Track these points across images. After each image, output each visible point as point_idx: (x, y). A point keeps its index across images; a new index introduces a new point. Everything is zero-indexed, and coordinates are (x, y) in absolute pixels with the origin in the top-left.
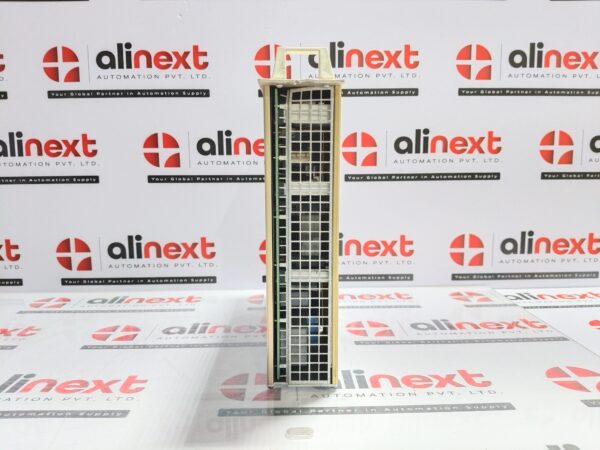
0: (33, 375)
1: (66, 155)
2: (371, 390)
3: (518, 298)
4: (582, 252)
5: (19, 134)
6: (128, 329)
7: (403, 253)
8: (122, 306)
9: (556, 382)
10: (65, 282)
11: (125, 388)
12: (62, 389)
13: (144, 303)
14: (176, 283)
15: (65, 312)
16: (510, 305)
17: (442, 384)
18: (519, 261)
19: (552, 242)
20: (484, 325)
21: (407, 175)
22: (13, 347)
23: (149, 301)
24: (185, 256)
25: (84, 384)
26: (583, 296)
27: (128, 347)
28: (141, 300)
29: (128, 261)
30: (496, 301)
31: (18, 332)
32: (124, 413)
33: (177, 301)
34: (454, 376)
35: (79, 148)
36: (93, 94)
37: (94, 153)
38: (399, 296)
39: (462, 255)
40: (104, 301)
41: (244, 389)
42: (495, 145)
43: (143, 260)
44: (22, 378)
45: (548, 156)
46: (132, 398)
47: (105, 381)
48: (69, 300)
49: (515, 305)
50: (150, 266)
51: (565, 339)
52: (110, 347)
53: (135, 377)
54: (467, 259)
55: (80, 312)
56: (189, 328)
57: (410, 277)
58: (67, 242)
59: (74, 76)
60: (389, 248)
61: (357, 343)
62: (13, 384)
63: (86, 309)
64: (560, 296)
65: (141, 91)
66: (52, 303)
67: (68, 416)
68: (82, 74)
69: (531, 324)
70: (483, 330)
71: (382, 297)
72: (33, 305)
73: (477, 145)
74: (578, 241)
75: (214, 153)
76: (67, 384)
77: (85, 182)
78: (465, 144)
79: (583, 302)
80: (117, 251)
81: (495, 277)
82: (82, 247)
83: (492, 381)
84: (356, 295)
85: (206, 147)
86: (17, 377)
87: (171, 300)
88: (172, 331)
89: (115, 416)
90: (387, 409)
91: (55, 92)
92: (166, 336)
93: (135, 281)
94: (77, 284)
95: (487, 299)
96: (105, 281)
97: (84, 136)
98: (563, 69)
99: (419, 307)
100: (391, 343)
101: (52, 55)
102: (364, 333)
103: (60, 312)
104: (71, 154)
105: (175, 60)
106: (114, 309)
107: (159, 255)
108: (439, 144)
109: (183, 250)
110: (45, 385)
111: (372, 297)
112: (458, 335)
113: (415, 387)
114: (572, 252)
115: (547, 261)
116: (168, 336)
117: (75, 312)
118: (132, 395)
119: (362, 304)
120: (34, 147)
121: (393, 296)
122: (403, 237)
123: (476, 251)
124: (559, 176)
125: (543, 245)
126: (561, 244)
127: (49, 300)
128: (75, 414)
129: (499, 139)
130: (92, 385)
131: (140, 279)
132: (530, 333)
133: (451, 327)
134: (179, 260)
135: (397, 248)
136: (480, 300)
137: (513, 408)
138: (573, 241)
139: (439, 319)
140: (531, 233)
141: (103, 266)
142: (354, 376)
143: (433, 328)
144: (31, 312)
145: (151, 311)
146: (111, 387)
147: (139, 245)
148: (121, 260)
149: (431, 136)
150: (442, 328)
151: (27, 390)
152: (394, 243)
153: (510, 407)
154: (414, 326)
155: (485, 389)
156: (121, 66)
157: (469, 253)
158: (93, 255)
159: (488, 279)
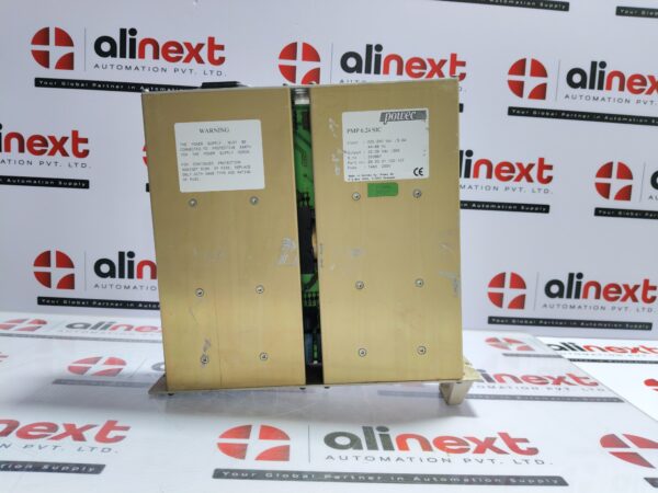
1: (52, 153)
2: (397, 453)
3: (562, 348)
4: (635, 300)
6: (111, 361)
8: (107, 334)
9: (614, 454)
10: (42, 301)
11: (101, 437)
12: (24, 434)
13: (133, 331)
15: (38, 337)
17: (480, 449)
18: (565, 306)
19: (603, 287)
20: (526, 379)
23: (139, 329)
25: (53, 427)
26: (635, 350)
27: (109, 384)
28: (129, 328)
29: (117, 280)
30: (538, 351)
32: (98, 469)
34: (494, 439)
35: (68, 146)
36: (89, 85)
37: (86, 153)
39: (501, 295)
40: (86, 326)
41: (246, 445)
42: (546, 174)
43: (135, 281)
45: (604, 190)
46: (110, 449)
47: (78, 426)
48: (44, 323)
49: (560, 357)
50: (143, 288)
51: (618, 400)
52: (89, 384)
53: (116, 422)
54: (507, 301)
58: (47, 254)
59: (67, 62)
61: (381, 393)
63: (63, 334)
64: (609, 349)
65: (145, 85)
66: (24, 325)
67: (28, 470)
68: (77, 61)
69: (577, 379)
70: (525, 384)
73: (525, 172)
74: (631, 287)
76: (30, 427)
77: (72, 186)
78: (513, 170)
79: (635, 357)
80: (105, 268)
81: (536, 322)
82: (64, 261)
83: (539, 449)
89: (86, 472)
90: (416, 479)
91: (43, 80)
92: (155, 372)
93: (125, 305)
94: (55, 304)
95: (528, 348)
96: (89, 303)
97: (75, 133)
98: (626, 93)
101: (42, 37)
103: (32, 336)
104: (58, 153)
105: (186, 52)
106: (97, 336)
107: (154, 276)
108: (483, 169)
110: (4, 426)
112: (497, 389)
113: (449, 451)
114: (624, 299)
115: (596, 308)
116: (158, 373)
117: (51, 337)
118: (109, 445)
120: (14, 142)
123: (518, 292)
124: (615, 213)
125: (592, 290)
126: (613, 289)
127: (21, 321)
128: (37, 467)
129: (550, 167)
130: (62, 430)
131: (130, 302)
132: (577, 391)
133: (488, 379)
136: (520, 349)
137: (566, 484)
138: (626, 287)
140: (580, 276)
141: (88, 285)
142: (377, 434)
145: (141, 341)
146: (85, 433)
147: (131, 263)
148: (109, 279)
149: (474, 159)
153: (561, 482)
155: (531, 458)
156: (123, 55)
157: (510, 294)
158: (77, 271)
159: (528, 325)
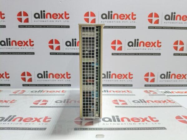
0: (15, 116)
1: (24, 45)
2: (121, 122)
3: (165, 93)
4: (185, 78)
5: (9, 39)
6: (44, 101)
7: (130, 78)
8: (42, 93)
9: (179, 121)
10: (24, 85)
11: (44, 121)
12: (25, 121)
13: (49, 92)
14: (59, 86)
15: (24, 95)
16: (163, 95)
17: (143, 121)
18: (166, 81)
19: (176, 75)
20: (155, 101)
21: (131, 53)
22: (9, 106)
23: (50, 92)
24: (61, 78)
25: (32, 119)
26: (186, 92)
27: (44, 107)
28: (48, 91)
29: (43, 79)
30: (159, 94)
31: (10, 101)
32: (45, 129)
33: (59, 92)
34: (147, 118)
35: (28, 43)
36: (33, 26)
37: (33, 45)
38: (128, 91)
40: (36, 92)
41: (82, 122)
42: (159, 44)
43: (48, 79)
44: (12, 117)
45: (176, 48)
47: (38, 118)
48: (25, 91)
49: (165, 95)
50: (51, 81)
51: (181, 106)
52: (39, 107)
53: (47, 117)
54: (149, 80)
55: (29, 95)
56: (63, 101)
57: (132, 85)
58: (24, 73)
59: (27, 20)
60: (125, 76)
61: (116, 107)
62: (9, 119)
63: (31, 94)
64: (178, 92)
65: (48, 26)
66: (20, 92)
67: (27, 130)
68: (29, 20)
69: (170, 101)
70: (155, 103)
71: (123, 92)
72: (14, 93)
73: (154, 44)
75: (71, 46)
76: (26, 119)
77: (30, 54)
78: (150, 44)
79: (185, 94)
80: (40, 76)
81: (158, 86)
82: (29, 74)
83: (159, 120)
84: (115, 91)
85: (68, 44)
86: (10, 116)
87: (57, 91)
88: (58, 102)
89: (42, 130)
90: (127, 129)
91: (21, 26)
92: (56, 103)
93: (46, 85)
94: (27, 86)
95: (156, 93)
96: (36, 85)
97: (30, 40)
98: (182, 21)
99: (135, 95)
100: (127, 107)
101: (20, 14)
102: (118, 104)
103: (22, 95)
104: (26, 45)
105: (59, 16)
106: (39, 94)
107: (53, 77)
108: (142, 44)
109: (61, 76)
110: (19, 119)
111: (120, 92)
112: (147, 105)
113: (135, 121)
114: (182, 78)
115: (175, 81)
116: (57, 103)
117: (27, 95)
118: (47, 123)
119: (117, 94)
120: (14, 43)
121: (126, 91)
122: (130, 73)
123: (152, 78)
124: (179, 54)
125: (173, 76)
126: (179, 76)
127: (19, 91)
129: (160, 43)
130: (34, 119)
131: (47, 85)
132: (169, 104)
133: (145, 102)
134: (59, 79)
135: (128, 76)
136: (153, 93)
137: (166, 129)
138: (183, 75)
139: (141, 99)
140: (170, 72)
141: (35, 81)
142: (116, 117)
143: (139, 102)
144: (13, 95)
145: (51, 95)
146: (40, 120)
147: (47, 74)
148: (41, 79)
149: (139, 41)
150: (142, 102)
151: (14, 121)
152: (127, 75)
154: (134, 101)
155: (157, 123)
156: (42, 18)
157: (150, 78)
158: (33, 77)
159: (156, 86)
